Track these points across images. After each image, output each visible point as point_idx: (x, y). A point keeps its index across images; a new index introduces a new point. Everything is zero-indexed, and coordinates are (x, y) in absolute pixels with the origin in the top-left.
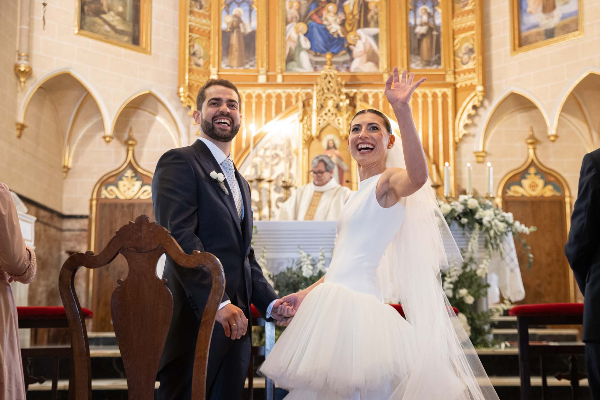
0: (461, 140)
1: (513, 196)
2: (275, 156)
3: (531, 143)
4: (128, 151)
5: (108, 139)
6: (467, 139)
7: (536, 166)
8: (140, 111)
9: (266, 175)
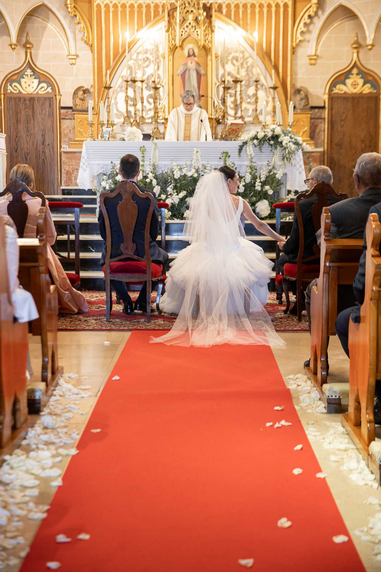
0: (297, 45)
1: (337, 93)
2: (146, 59)
3: (356, 48)
4: (26, 53)
5: (13, 47)
6: (303, 44)
7: (358, 68)
8: (34, 18)
9: (139, 76)
